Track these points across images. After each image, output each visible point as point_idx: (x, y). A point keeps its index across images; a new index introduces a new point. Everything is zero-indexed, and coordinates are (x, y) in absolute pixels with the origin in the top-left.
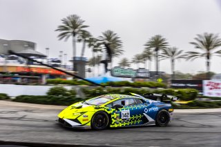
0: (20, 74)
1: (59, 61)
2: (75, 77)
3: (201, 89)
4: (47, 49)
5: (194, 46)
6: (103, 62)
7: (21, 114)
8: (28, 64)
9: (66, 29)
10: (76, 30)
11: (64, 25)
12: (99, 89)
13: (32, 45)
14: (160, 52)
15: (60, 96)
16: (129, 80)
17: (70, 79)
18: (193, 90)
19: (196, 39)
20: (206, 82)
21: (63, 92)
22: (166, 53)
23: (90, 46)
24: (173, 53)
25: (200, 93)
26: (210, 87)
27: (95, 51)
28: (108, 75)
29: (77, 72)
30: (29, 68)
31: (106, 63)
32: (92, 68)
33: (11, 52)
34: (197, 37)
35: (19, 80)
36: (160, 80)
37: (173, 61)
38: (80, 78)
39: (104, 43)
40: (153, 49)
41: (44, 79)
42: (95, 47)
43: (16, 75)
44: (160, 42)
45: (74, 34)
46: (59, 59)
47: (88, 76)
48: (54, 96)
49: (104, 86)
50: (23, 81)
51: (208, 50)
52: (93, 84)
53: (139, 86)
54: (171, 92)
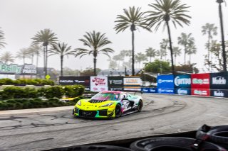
3: (88, 85)
5: (83, 43)
18: (80, 87)
36: (48, 77)
37: (62, 57)
53: (23, 83)
54: (58, 89)
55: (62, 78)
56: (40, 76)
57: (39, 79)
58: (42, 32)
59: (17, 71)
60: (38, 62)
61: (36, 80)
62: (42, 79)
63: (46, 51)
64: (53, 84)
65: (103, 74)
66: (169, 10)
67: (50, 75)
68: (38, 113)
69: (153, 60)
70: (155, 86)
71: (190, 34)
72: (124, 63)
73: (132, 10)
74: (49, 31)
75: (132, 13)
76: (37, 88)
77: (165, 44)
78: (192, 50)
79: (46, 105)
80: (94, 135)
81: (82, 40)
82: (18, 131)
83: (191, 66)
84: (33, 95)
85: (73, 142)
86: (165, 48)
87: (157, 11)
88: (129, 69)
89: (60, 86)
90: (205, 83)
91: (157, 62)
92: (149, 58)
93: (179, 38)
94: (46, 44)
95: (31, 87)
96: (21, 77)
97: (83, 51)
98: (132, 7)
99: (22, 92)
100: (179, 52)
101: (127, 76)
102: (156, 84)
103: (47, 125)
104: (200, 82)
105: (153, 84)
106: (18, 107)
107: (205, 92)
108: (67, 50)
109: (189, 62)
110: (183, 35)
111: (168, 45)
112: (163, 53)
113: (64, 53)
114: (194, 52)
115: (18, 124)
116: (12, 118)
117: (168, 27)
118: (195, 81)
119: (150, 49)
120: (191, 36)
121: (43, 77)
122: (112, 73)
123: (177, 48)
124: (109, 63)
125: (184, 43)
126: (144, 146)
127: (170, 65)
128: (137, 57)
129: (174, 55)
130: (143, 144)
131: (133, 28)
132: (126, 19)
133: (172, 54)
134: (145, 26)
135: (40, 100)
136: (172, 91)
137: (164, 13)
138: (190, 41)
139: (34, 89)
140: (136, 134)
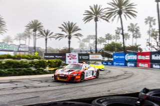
3: (64, 59)
19: (63, 25)
25: (64, 62)
36: (36, 54)
37: (46, 40)
40: (32, 30)
44: (38, 25)
53: (19, 58)
54: (44, 62)
55: (46, 54)
56: (31, 53)
57: (30, 55)
58: (32, 21)
59: (15, 50)
60: (29, 43)
61: (28, 56)
62: (33, 55)
63: (35, 35)
64: (40, 59)
65: (75, 52)
66: (122, 7)
67: (38, 52)
68: (29, 79)
69: (110, 42)
70: (112, 61)
71: (137, 24)
72: (90, 44)
73: (96, 7)
74: (37, 21)
75: (96, 9)
76: (29, 61)
77: (119, 31)
78: (138, 35)
79: (34, 73)
80: (68, 94)
81: (60, 28)
82: (15, 91)
83: (137, 46)
84: (26, 66)
85: (53, 99)
86: (118, 34)
87: (113, 8)
88: (93, 49)
89: (45, 60)
90: (147, 59)
91: (113, 44)
92: (107, 41)
93: (129, 27)
94: (35, 31)
95: (24, 60)
96: (18, 53)
97: (61, 35)
98: (95, 5)
99: (18, 63)
100: (128, 36)
101: (92, 53)
102: (112, 59)
103: (35, 87)
104: (143, 58)
105: (110, 59)
106: (15, 75)
107: (146, 65)
108: (50, 35)
109: (136, 44)
110: (132, 24)
111: (121, 32)
112: (118, 38)
113: (48, 37)
114: (139, 37)
115: (15, 86)
116: (11, 82)
117: (121, 19)
118: (140, 57)
119: (108, 34)
120: (137, 26)
121: (33, 53)
122: (81, 51)
123: (127, 34)
124: (79, 44)
125: (132, 30)
126: (101, 103)
127: (122, 46)
128: (99, 40)
129: (125, 39)
130: (101, 101)
131: (96, 20)
132: (91, 13)
133: (123, 38)
134: (105, 18)
135: (31, 70)
136: (123, 64)
137: (118, 9)
138: (136, 29)
139: (26, 62)
140: (98, 94)
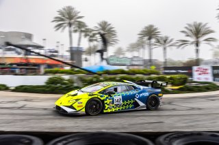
0: (18, 65)
1: (56, 52)
2: (73, 66)
3: (191, 74)
4: (44, 40)
5: (184, 34)
6: (98, 51)
7: (21, 104)
8: (26, 55)
9: (62, 20)
10: (72, 21)
11: (60, 16)
12: (95, 77)
13: (29, 36)
14: (153, 41)
15: (59, 85)
16: (124, 68)
17: (67, 68)
18: (184, 76)
19: (186, 28)
20: (195, 68)
21: (61, 81)
22: (158, 42)
23: (86, 36)
24: (165, 41)
25: (190, 78)
26: (199, 72)
27: (91, 41)
28: (104, 64)
29: (74, 62)
30: (27, 59)
31: (101, 52)
32: (88, 57)
33: (8, 44)
34: (187, 26)
35: (17, 71)
36: (153, 68)
37: (165, 49)
38: (78, 67)
39: (99, 33)
40: (146, 38)
41: (42, 69)
42: (91, 37)
43: (14, 66)
44: (153, 31)
45: (70, 25)
46: (56, 49)
47: (85, 65)
48: (53, 85)
49: (100, 75)
50: (21, 72)
51: (197, 38)
52: (90, 72)
53: (134, 73)
65: (206, 64)
67: (155, 66)
74: (153, 26)
81: (183, 32)
89: (165, 76)
94: (150, 39)
95: (140, 76)
97: (184, 42)
108: (170, 42)
113: (167, 45)
121: (148, 67)
122: (216, 63)
139: (142, 78)
